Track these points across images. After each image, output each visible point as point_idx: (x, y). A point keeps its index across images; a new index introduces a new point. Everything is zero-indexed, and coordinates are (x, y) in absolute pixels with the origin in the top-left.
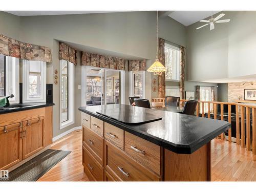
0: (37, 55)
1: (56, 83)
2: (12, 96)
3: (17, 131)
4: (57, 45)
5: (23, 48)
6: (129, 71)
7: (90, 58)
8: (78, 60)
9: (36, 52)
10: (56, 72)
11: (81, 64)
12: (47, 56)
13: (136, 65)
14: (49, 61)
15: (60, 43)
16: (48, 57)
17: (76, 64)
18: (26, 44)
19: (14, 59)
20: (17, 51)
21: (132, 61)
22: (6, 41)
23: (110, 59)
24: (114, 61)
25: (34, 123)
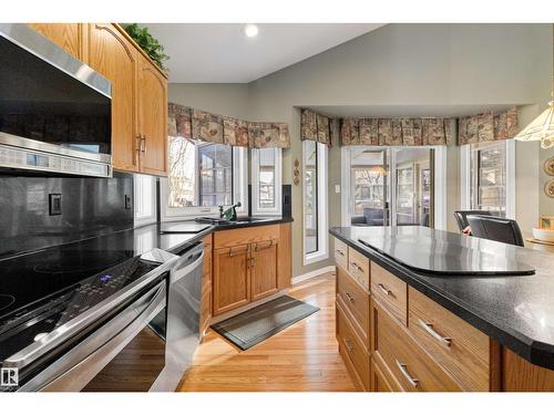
0: (269, 139)
1: (297, 182)
2: (239, 205)
3: (244, 257)
4: (297, 115)
5: (252, 131)
6: (457, 144)
7: (358, 129)
8: (335, 136)
9: (268, 133)
10: (297, 164)
11: (341, 144)
12: (282, 138)
13: (480, 127)
14: (285, 146)
15: (302, 110)
16: (284, 139)
17: (330, 146)
18: (255, 124)
19: (242, 149)
20: (245, 137)
21: (469, 117)
22: (233, 125)
23: (404, 124)
24: (416, 127)
25: (264, 248)
